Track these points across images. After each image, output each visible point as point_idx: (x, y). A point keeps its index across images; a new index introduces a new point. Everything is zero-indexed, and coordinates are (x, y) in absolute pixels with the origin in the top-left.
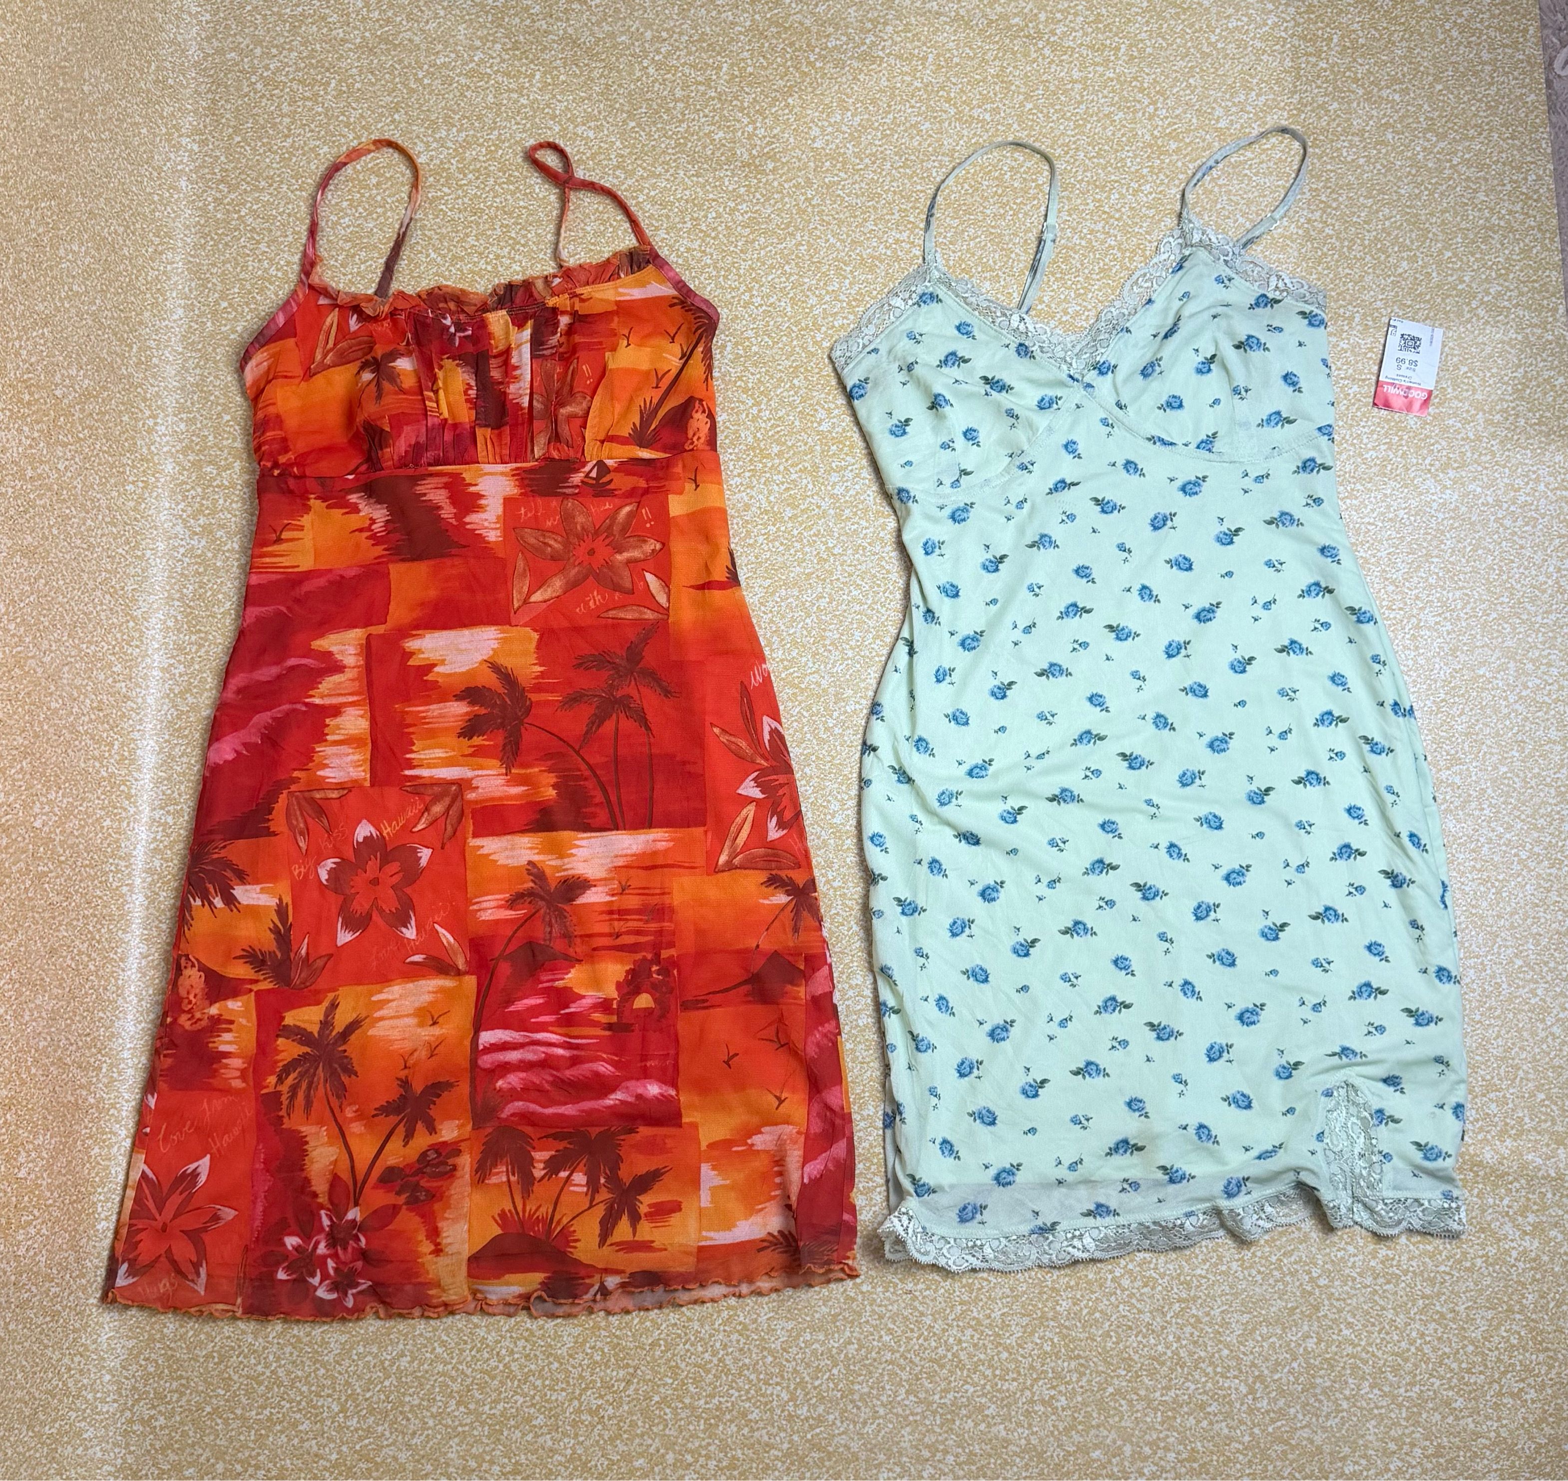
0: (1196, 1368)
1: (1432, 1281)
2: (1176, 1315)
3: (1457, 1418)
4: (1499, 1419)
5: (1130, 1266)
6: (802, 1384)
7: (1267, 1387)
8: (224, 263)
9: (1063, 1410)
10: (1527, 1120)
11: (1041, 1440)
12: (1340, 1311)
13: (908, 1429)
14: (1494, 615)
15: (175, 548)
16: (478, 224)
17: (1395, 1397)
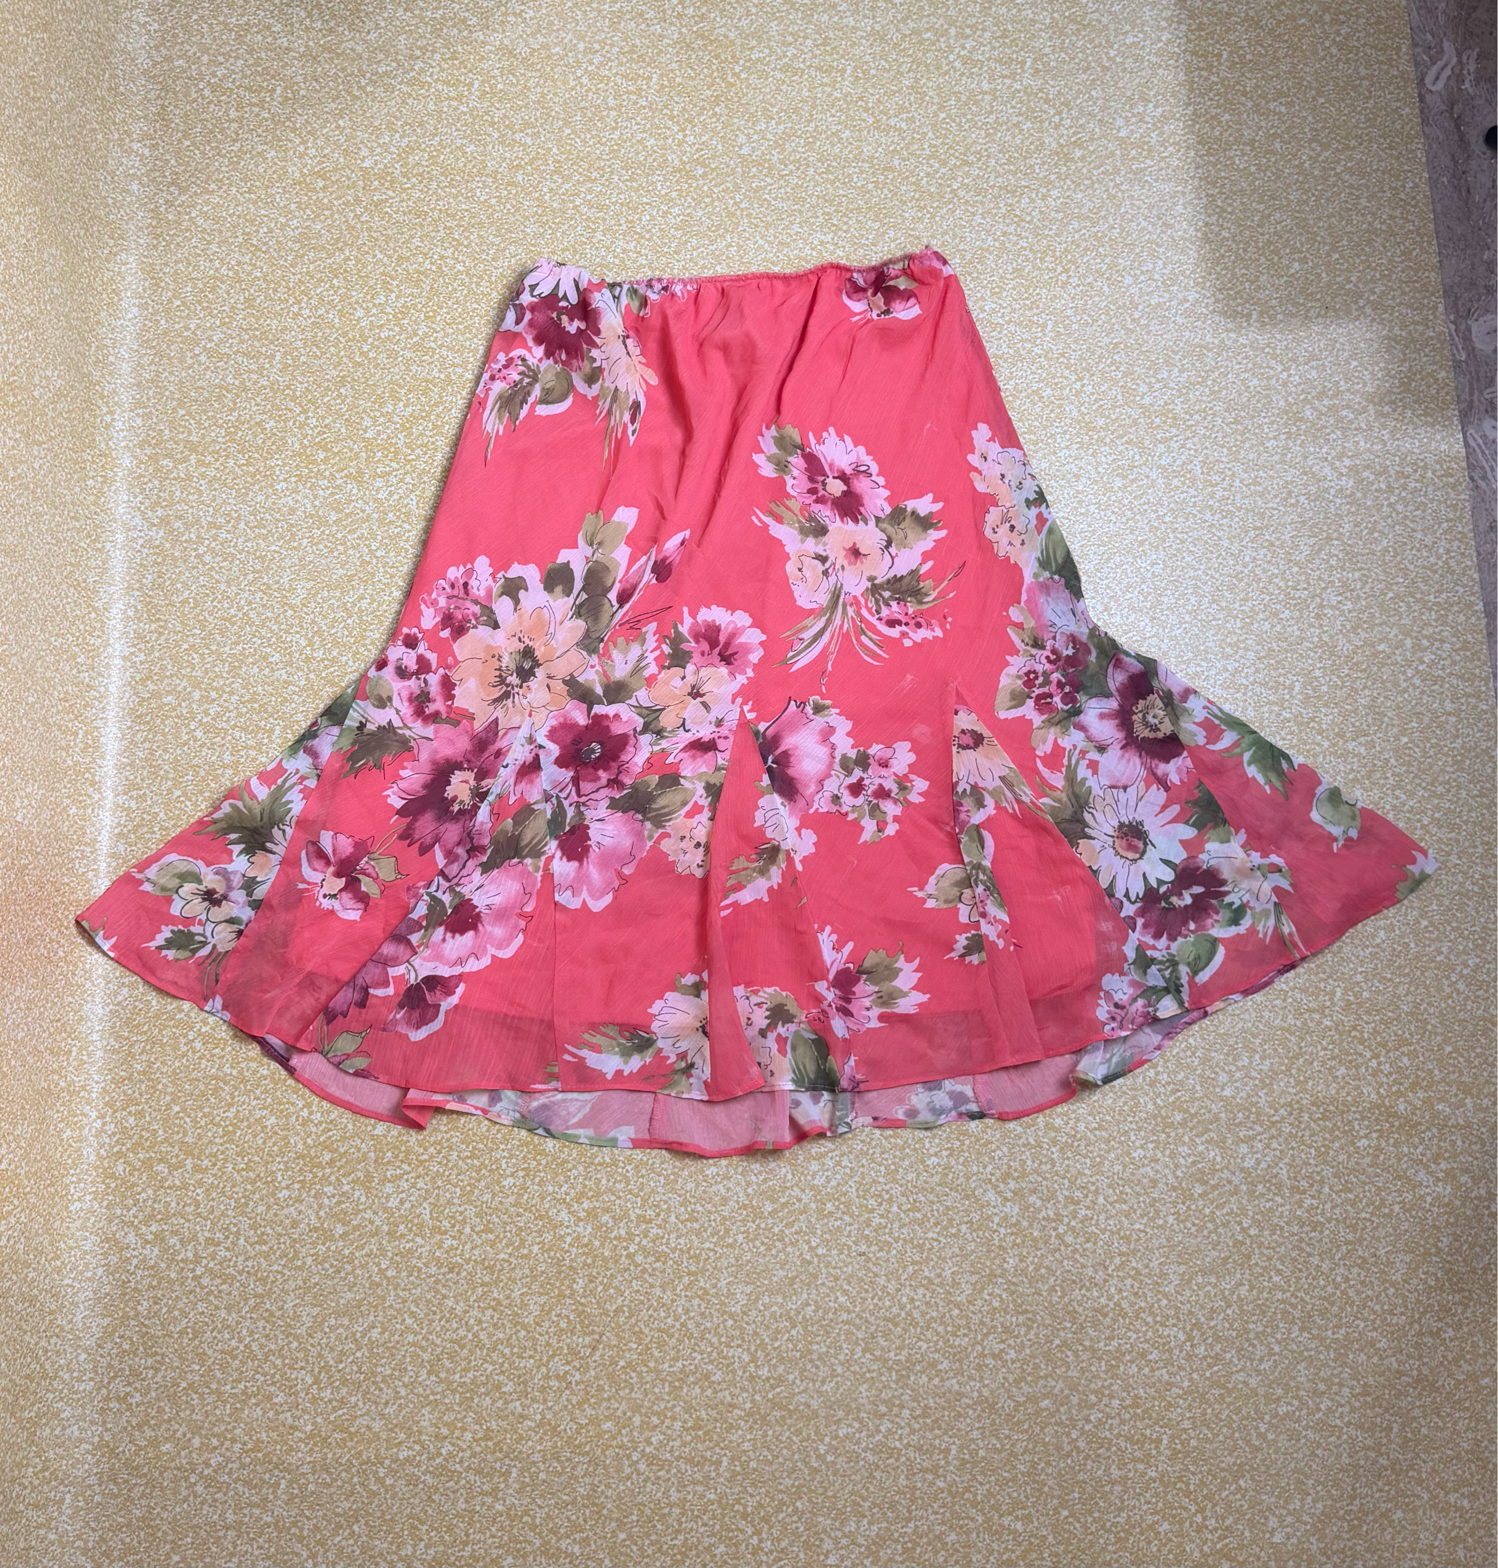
0: (1137, 1318)
1: (1353, 1228)
2: (1117, 1269)
3: (1381, 1358)
4: (1421, 1357)
5: (1073, 1223)
6: (762, 1346)
7: (1203, 1334)
8: (176, 262)
9: (1013, 1362)
10: (1436, 1072)
11: (992, 1392)
12: (1270, 1259)
13: (865, 1386)
14: (1391, 595)
15: (134, 540)
16: (422, 226)
17: (1322, 1340)
